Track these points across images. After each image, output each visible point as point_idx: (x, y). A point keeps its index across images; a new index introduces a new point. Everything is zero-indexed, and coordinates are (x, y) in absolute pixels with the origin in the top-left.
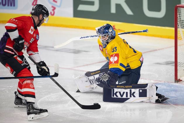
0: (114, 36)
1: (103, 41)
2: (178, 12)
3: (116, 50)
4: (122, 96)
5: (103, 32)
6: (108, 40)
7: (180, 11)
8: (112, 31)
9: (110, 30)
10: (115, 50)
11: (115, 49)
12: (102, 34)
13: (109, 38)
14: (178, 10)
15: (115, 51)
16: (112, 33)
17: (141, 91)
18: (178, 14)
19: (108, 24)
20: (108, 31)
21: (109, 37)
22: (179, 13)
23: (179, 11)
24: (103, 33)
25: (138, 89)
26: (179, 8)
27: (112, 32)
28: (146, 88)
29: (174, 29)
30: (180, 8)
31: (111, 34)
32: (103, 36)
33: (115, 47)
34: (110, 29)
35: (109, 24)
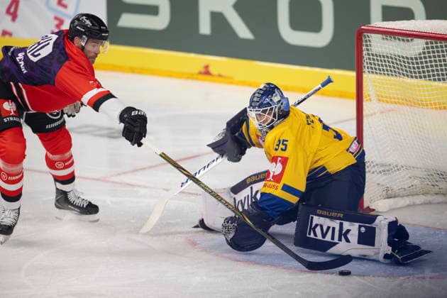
0: (287, 110)
1: (260, 125)
2: (364, 43)
3: (284, 147)
4: (324, 235)
5: (258, 104)
6: (273, 121)
7: (370, 41)
8: (279, 98)
9: (276, 99)
10: (281, 146)
11: (283, 144)
12: (257, 108)
13: (274, 116)
14: (363, 39)
15: (282, 149)
16: (280, 104)
17: (363, 230)
18: (364, 48)
19: (269, 84)
20: (271, 100)
21: (275, 114)
22: (367, 46)
23: (366, 41)
24: (259, 107)
25: (357, 225)
26: (365, 34)
27: (279, 101)
28: (373, 225)
29: (353, 74)
30: (369, 34)
31: (280, 108)
32: (259, 112)
33: (284, 141)
34: (276, 95)
35: (272, 84)
